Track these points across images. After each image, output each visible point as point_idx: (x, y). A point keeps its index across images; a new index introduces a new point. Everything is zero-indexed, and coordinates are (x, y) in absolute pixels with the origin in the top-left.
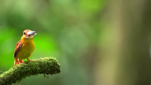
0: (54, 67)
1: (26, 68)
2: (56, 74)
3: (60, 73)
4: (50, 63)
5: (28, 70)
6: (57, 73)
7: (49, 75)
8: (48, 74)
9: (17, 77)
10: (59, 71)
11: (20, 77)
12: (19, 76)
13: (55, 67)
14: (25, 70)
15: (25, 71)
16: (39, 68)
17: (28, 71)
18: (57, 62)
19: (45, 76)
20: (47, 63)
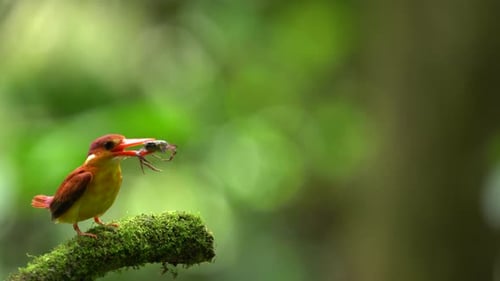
0: (194, 241)
1: (108, 246)
2: (202, 263)
3: (213, 259)
4: (181, 230)
5: (112, 250)
6: (203, 261)
7: (180, 266)
8: (175, 264)
9: (79, 272)
10: (209, 255)
11: (88, 274)
12: (85, 271)
13: (199, 240)
14: (105, 249)
15: (103, 254)
16: (146, 246)
17: (114, 254)
18: (202, 227)
19: (166, 270)
20: (174, 230)
